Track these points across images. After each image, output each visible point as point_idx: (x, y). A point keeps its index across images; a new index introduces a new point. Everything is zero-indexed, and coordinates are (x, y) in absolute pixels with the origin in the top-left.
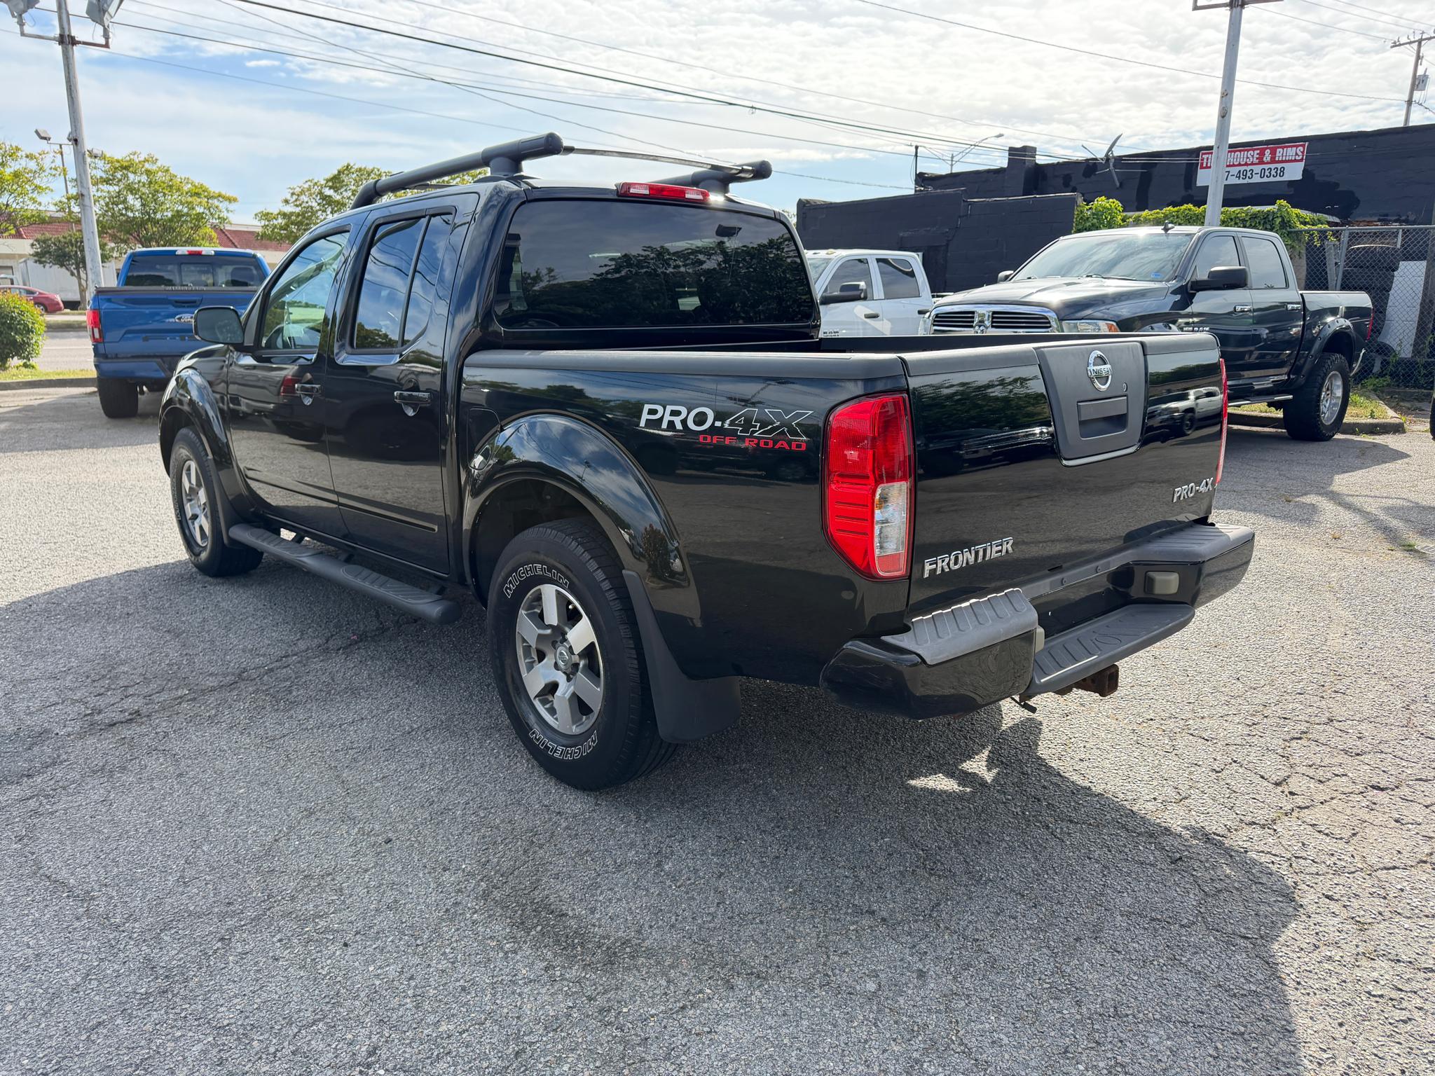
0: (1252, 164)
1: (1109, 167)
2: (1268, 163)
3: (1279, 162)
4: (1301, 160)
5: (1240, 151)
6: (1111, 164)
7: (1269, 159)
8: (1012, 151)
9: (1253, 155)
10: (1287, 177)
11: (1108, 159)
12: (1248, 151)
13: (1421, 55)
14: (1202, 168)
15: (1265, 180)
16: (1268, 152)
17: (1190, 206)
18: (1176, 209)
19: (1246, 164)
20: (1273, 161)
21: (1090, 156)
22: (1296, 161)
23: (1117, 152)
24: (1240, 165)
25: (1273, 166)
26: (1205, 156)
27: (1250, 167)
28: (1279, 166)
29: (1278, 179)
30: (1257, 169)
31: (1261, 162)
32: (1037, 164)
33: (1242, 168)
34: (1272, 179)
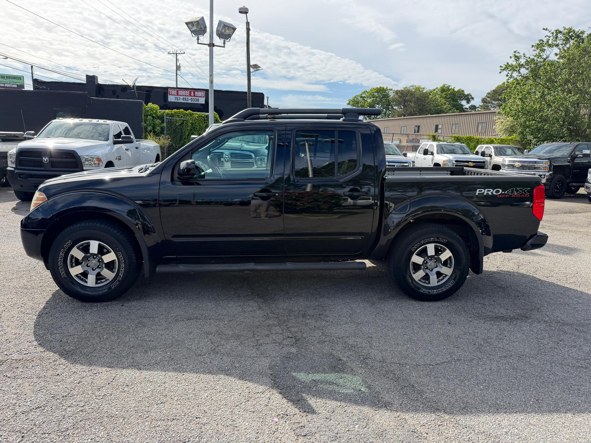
0: (187, 96)
1: (134, 90)
2: (193, 96)
3: (196, 96)
4: (204, 97)
5: (183, 91)
6: (135, 89)
7: (193, 95)
8: (87, 76)
9: (187, 93)
10: (200, 102)
11: (133, 86)
12: (185, 91)
13: (178, 58)
14: (169, 95)
15: (193, 102)
16: (192, 93)
17: (182, 110)
18: (178, 111)
19: (185, 96)
20: (194, 96)
21: (126, 84)
22: (202, 97)
23: (137, 84)
24: (183, 96)
25: (195, 98)
26: (170, 91)
27: (186, 97)
28: (197, 98)
29: (197, 102)
30: (190, 98)
31: (190, 96)
32: (99, 84)
33: (184, 97)
34: (195, 102)
